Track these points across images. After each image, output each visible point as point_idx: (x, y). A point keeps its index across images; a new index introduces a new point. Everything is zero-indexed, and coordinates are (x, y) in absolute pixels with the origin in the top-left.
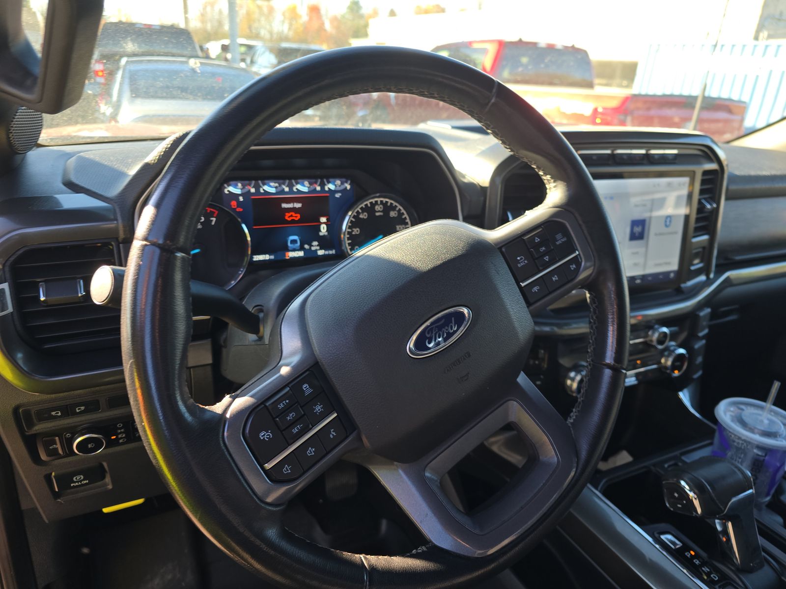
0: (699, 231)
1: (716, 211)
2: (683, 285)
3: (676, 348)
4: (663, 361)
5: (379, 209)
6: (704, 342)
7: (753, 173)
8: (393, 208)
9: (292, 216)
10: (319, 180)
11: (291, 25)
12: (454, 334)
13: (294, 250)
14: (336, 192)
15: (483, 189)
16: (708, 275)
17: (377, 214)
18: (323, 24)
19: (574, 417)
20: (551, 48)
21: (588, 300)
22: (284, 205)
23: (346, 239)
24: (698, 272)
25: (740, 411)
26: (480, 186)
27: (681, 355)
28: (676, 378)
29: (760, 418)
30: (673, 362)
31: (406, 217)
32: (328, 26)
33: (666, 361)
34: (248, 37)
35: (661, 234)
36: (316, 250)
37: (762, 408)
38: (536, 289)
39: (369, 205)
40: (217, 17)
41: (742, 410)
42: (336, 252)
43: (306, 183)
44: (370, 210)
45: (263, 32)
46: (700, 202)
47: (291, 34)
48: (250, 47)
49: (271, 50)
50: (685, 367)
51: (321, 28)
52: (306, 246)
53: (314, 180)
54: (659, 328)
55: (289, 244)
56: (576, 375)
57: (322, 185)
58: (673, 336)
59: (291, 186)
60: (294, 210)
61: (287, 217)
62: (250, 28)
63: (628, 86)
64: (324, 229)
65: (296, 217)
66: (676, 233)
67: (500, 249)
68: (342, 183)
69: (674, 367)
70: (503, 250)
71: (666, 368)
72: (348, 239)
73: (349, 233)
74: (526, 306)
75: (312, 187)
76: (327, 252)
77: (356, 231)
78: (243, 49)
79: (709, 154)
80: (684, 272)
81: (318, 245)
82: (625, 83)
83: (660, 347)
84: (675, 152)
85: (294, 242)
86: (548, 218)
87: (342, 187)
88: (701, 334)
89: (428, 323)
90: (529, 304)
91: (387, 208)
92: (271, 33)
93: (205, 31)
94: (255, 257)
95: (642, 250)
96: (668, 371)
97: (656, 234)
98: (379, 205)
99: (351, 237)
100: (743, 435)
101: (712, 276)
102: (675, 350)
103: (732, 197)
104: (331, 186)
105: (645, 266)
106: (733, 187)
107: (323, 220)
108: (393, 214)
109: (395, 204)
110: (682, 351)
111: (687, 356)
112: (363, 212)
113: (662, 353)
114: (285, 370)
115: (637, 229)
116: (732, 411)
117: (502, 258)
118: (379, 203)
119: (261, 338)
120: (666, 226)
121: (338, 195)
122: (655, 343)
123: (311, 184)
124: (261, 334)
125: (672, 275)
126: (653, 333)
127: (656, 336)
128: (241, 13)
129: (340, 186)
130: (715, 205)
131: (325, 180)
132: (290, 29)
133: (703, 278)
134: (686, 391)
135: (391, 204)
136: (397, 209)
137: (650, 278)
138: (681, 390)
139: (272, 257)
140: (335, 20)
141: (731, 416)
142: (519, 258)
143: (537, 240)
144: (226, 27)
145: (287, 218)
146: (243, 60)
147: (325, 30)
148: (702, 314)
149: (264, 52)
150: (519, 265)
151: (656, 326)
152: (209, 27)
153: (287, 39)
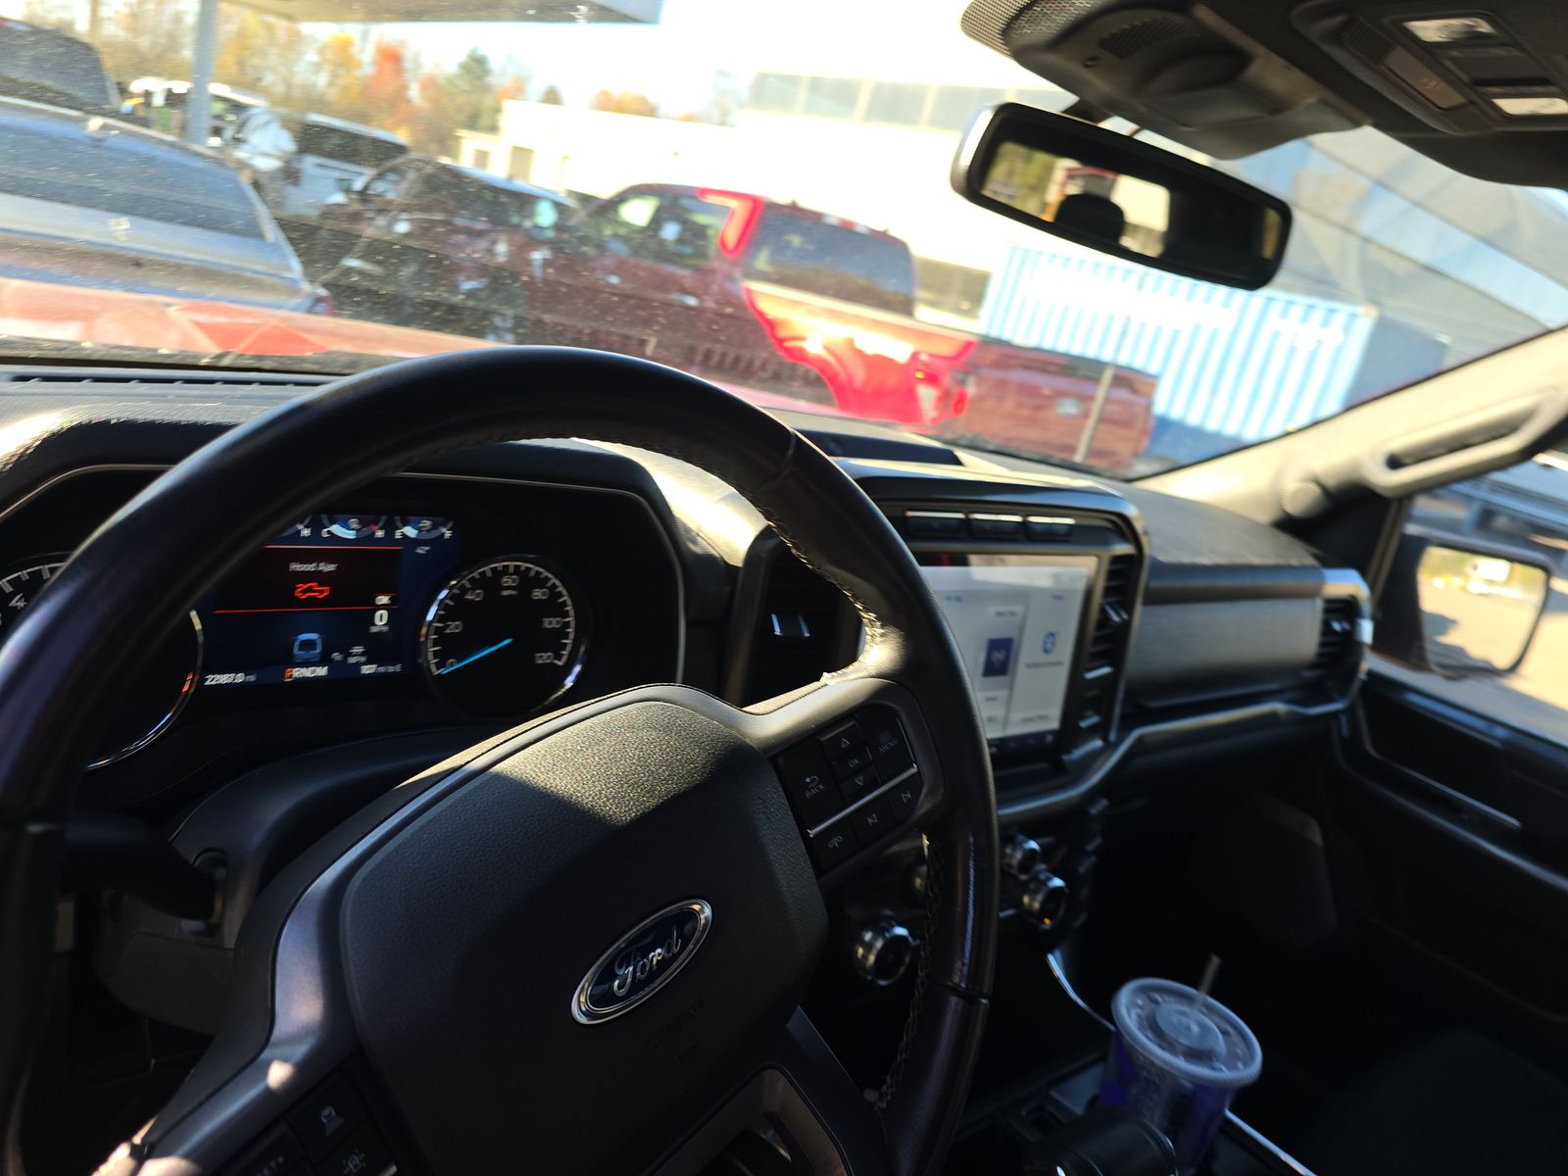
0: (1099, 659)
1: (1126, 626)
2: (1066, 758)
3: (1050, 875)
4: (1026, 899)
5: (510, 583)
6: (1093, 859)
7: (1186, 559)
8: (541, 582)
9: (310, 590)
10: (384, 518)
11: (335, 75)
12: (673, 962)
13: (306, 664)
14: (416, 542)
15: (731, 569)
16: (1105, 739)
17: (505, 593)
18: (404, 88)
19: (889, 1098)
20: (846, 229)
21: (926, 851)
22: (296, 567)
23: (430, 643)
24: (1093, 731)
25: (1153, 1006)
26: (726, 563)
27: (1058, 889)
28: (1046, 932)
29: (1185, 1020)
30: (1043, 904)
31: (565, 601)
32: (414, 92)
33: (1032, 899)
34: (235, 84)
35: (1036, 665)
36: (359, 665)
37: (1189, 999)
38: (835, 842)
39: (489, 574)
40: (167, 26)
41: (1156, 1002)
42: (402, 667)
43: (354, 522)
44: (491, 584)
45: (269, 79)
46: (1103, 611)
47: (332, 94)
48: (238, 107)
49: (287, 124)
50: (1061, 913)
51: (400, 96)
52: (336, 656)
53: (371, 517)
54: (1024, 842)
55: (296, 651)
56: (874, 939)
57: (390, 528)
58: (1045, 854)
59: (316, 526)
60: (316, 576)
61: (300, 591)
62: (241, 63)
63: (971, 313)
64: (381, 619)
65: (322, 592)
66: (1060, 663)
67: (773, 760)
68: (435, 527)
69: (1044, 912)
70: (781, 761)
71: (1029, 912)
72: (436, 643)
73: (438, 631)
74: (813, 876)
75: (366, 531)
76: (382, 669)
77: (454, 627)
78: (218, 107)
79: (1122, 528)
80: (1069, 732)
81: (362, 654)
82: (965, 305)
83: (1024, 877)
84: (1069, 521)
85: (308, 645)
86: (867, 700)
87: (434, 534)
88: (1090, 848)
89: (621, 943)
90: (819, 870)
91: (528, 582)
92: (289, 85)
93: (135, 50)
94: (210, 677)
95: (1003, 694)
96: (1034, 921)
97: (1029, 666)
98: (511, 574)
99: (442, 639)
100: (1158, 1057)
101: (1113, 736)
102: (1049, 879)
103: (1155, 599)
104: (410, 532)
105: (1005, 722)
106: (1156, 584)
107: (384, 600)
108: (538, 594)
109: (546, 574)
110: (1057, 882)
111: (1066, 891)
112: (474, 589)
113: (1024, 888)
114: (278, 1074)
115: (998, 656)
116: (1141, 1007)
117: (776, 778)
118: (511, 570)
119: (214, 930)
120: (1046, 651)
121: (421, 551)
122: (1014, 871)
123: (363, 524)
124: (214, 920)
125: (1049, 738)
126: (1014, 850)
127: (1019, 855)
128: (227, 29)
129: (428, 531)
130: (1125, 616)
131: (397, 518)
132: (331, 84)
133: (1098, 743)
134: (1058, 953)
135: (538, 573)
136: (549, 584)
137: (1012, 745)
138: (1051, 952)
139: (252, 678)
140: (430, 84)
141: (1139, 1016)
142: (808, 780)
143: (845, 743)
144: (187, 53)
145: (298, 593)
146: (217, 132)
147: (408, 101)
148: (1094, 811)
149: (266, 124)
150: (808, 794)
151: (1020, 837)
152: (144, 42)
153: (322, 105)
